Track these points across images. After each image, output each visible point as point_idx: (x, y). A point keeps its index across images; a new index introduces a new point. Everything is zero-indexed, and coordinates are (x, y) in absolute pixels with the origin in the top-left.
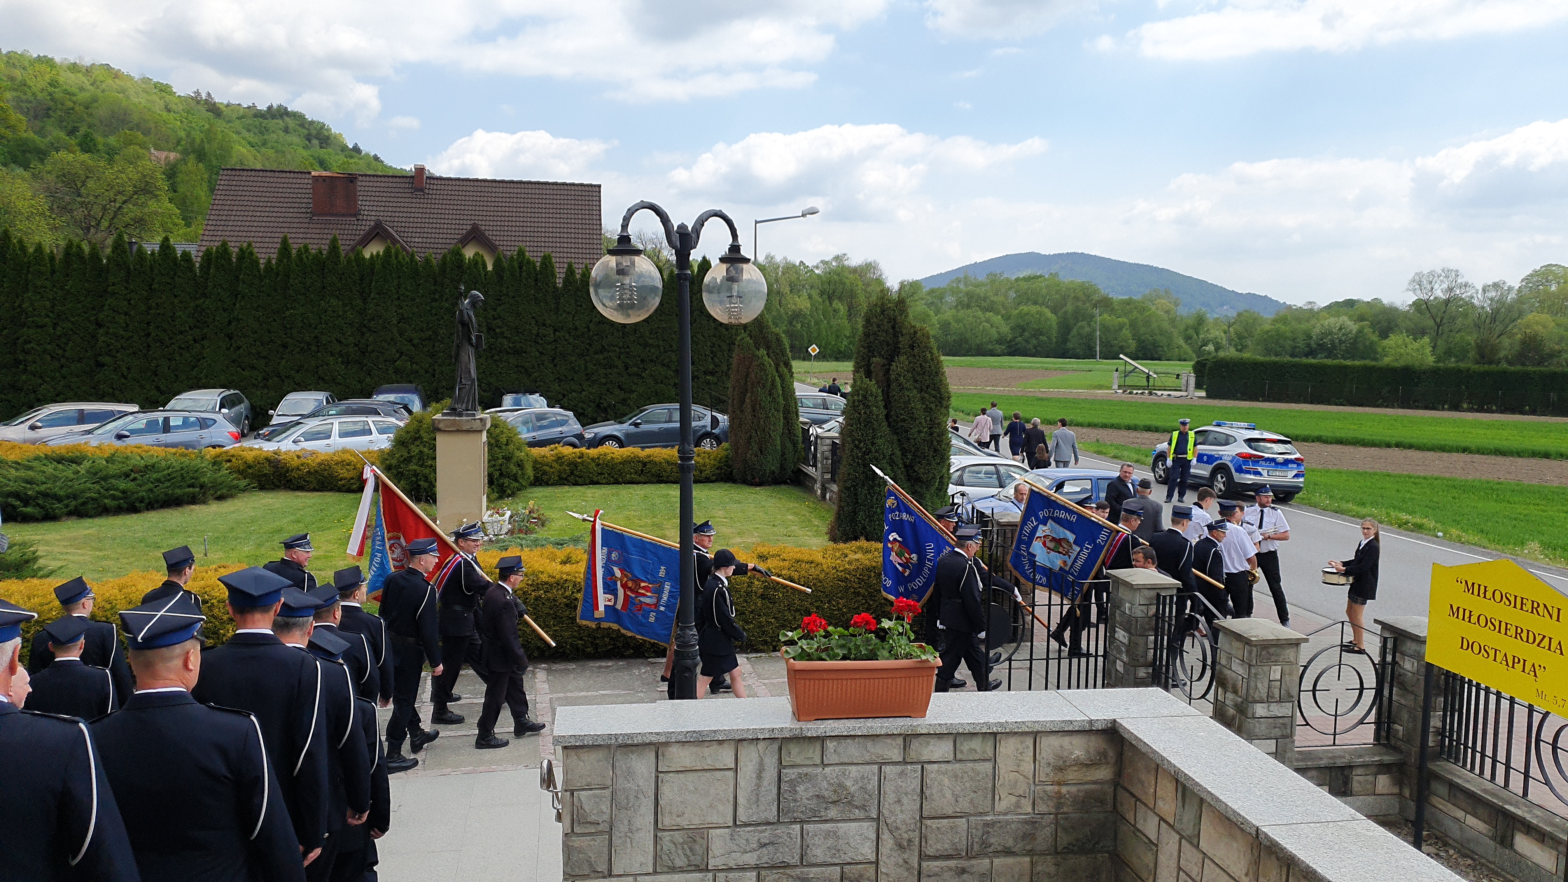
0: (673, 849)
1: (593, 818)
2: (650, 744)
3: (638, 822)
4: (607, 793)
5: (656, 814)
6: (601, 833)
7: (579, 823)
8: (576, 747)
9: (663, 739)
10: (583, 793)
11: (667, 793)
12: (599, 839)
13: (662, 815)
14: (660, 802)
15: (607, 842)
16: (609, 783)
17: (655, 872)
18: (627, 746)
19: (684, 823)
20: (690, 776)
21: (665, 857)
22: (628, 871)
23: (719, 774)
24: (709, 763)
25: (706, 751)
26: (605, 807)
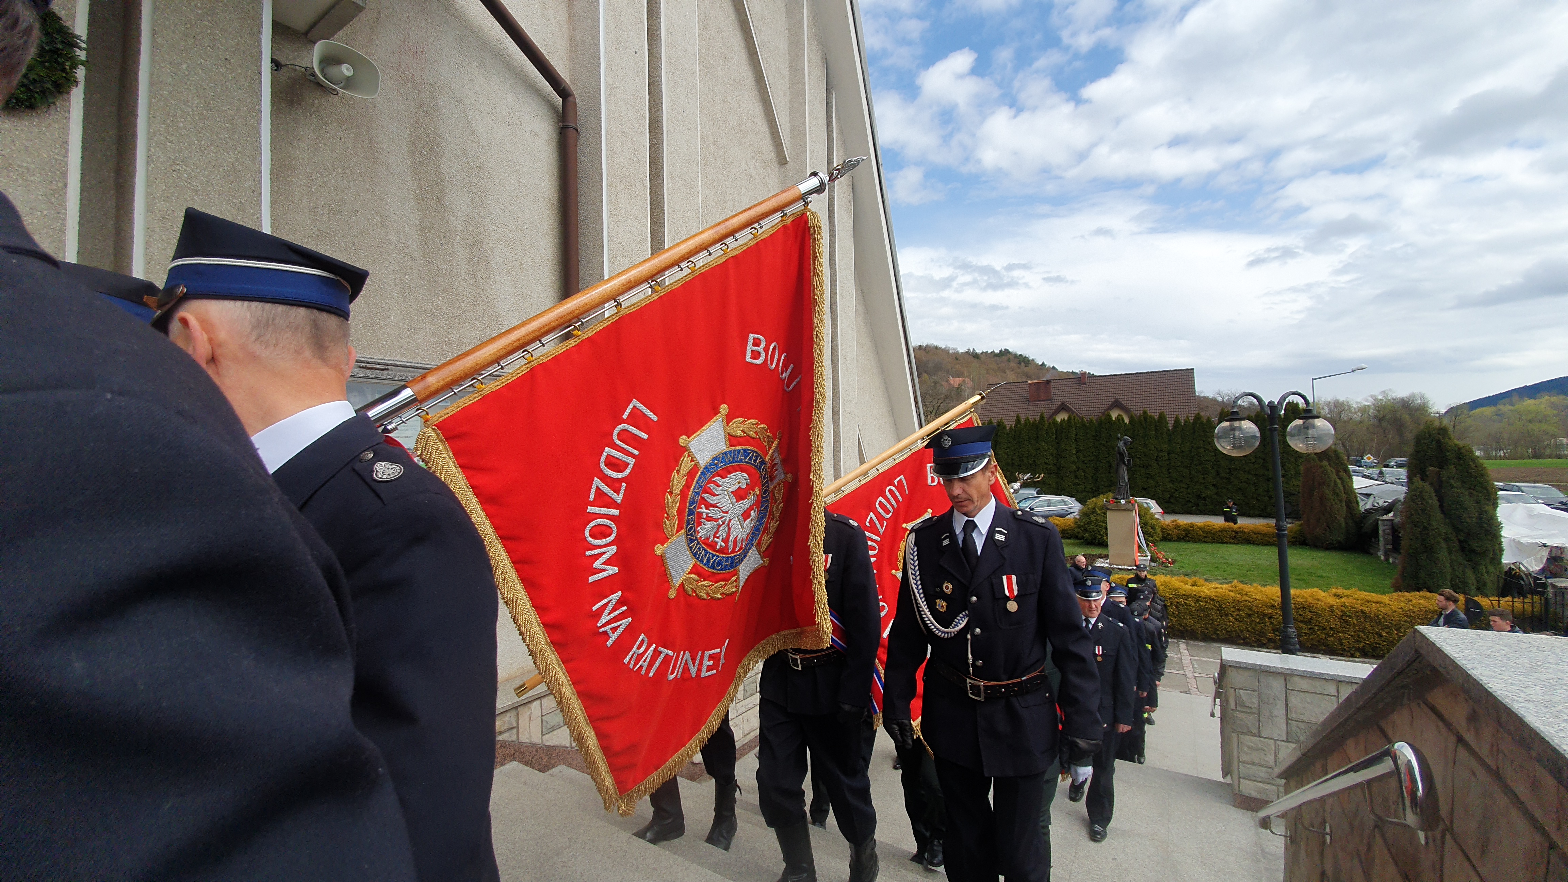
0: (1299, 731)
1: (1249, 705)
2: (1282, 673)
3: (1275, 713)
4: (1256, 694)
5: (1287, 710)
6: (1254, 713)
7: (1241, 706)
8: (1237, 667)
9: (1289, 672)
10: (1241, 691)
11: (1294, 700)
12: (1252, 717)
13: (1291, 711)
14: (1289, 705)
15: (1257, 719)
16: (1257, 689)
17: (1288, 741)
18: (1266, 672)
19: (1305, 718)
20: (1307, 694)
21: (1293, 734)
22: (1270, 737)
23: (1327, 697)
24: (1319, 690)
25: (1318, 683)
26: (1255, 700)
